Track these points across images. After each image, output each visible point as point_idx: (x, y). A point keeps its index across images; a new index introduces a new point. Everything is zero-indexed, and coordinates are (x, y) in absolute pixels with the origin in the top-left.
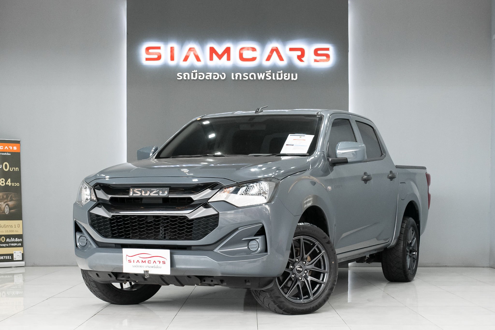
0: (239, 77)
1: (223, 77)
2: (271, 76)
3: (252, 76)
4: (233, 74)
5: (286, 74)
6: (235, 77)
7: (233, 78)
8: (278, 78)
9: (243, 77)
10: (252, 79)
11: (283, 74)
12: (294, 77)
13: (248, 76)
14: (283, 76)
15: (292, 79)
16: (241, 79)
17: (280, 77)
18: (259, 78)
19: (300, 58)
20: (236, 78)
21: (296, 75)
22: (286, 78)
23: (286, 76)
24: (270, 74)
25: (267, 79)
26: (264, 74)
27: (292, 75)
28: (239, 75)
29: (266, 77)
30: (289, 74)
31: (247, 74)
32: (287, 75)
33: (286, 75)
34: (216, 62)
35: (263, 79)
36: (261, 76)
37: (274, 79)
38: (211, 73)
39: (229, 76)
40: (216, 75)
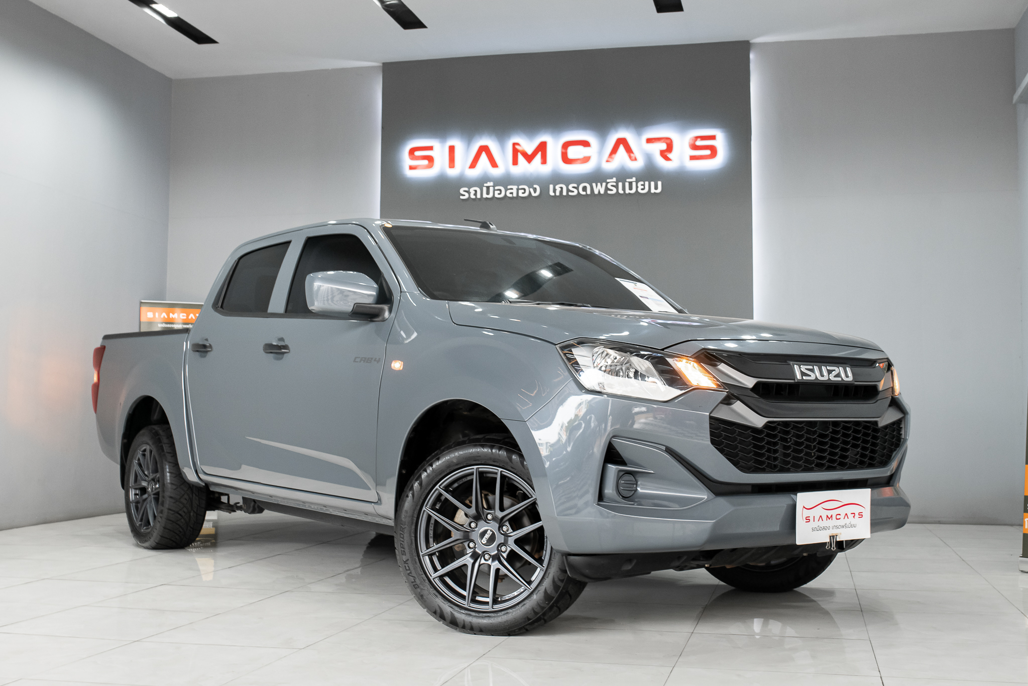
0: (561, 192)
1: (535, 192)
2: (617, 187)
3: (585, 189)
4: (551, 187)
5: (642, 183)
6: (555, 191)
7: (552, 194)
8: (628, 191)
9: (568, 191)
10: (584, 193)
11: (637, 182)
12: (656, 188)
13: (577, 188)
14: (637, 187)
15: (653, 191)
16: (565, 193)
17: (631, 188)
18: (596, 192)
19: (664, 154)
20: (558, 194)
21: (660, 183)
22: (642, 189)
23: (643, 187)
24: (614, 184)
25: (609, 192)
26: (604, 184)
27: (653, 184)
28: (562, 188)
29: (607, 189)
30: (647, 183)
31: (576, 185)
32: (644, 185)
33: (642, 185)
34: (523, 168)
35: (602, 192)
36: (599, 189)
37: (621, 191)
38: (516, 187)
39: (544, 190)
40: (524, 189)
